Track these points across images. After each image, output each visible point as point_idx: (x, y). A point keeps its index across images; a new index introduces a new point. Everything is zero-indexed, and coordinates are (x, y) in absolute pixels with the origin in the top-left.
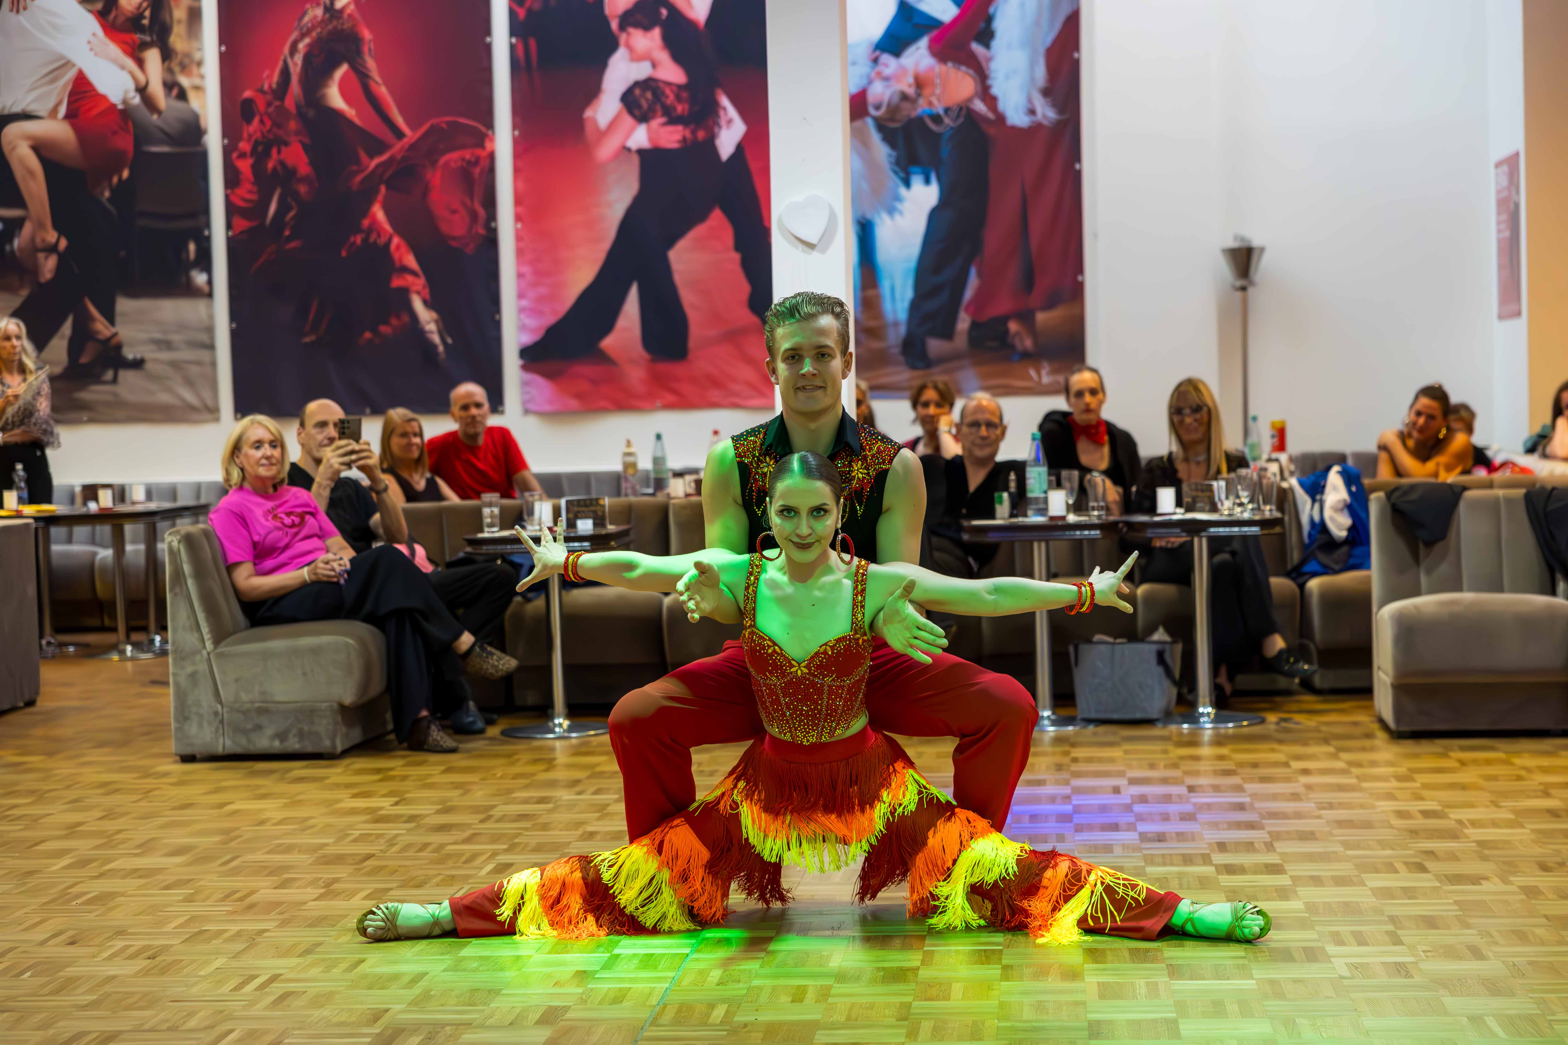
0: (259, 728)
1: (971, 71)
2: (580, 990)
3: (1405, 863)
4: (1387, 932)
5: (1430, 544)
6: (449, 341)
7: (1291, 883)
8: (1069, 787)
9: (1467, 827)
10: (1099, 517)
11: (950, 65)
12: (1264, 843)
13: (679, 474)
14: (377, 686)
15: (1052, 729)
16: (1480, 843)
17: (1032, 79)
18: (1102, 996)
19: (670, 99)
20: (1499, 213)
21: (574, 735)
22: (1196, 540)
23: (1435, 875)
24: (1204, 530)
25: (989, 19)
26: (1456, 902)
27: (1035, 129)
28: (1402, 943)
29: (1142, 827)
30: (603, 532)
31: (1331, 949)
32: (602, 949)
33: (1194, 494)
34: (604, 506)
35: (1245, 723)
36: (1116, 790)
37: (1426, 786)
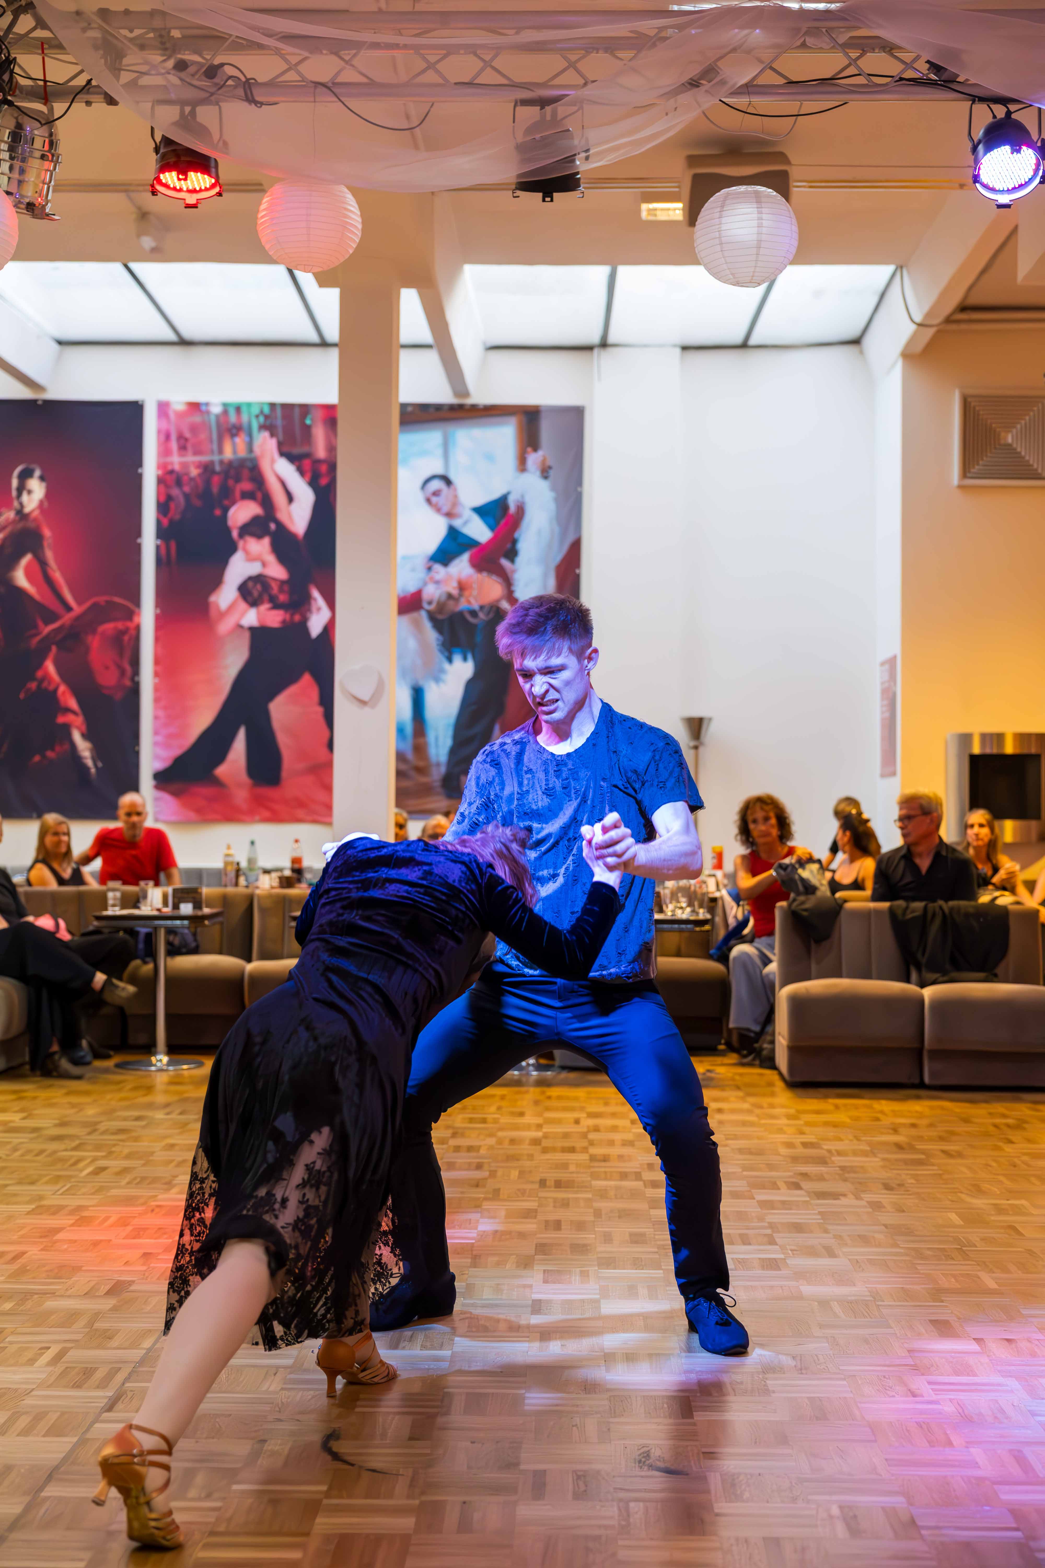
1: (499, 580)
2: (144, 1268)
3: (786, 1182)
4: (767, 1235)
5: (818, 942)
6: (100, 765)
8: (542, 1118)
9: (834, 1155)
11: (485, 574)
13: (267, 872)
14: (18, 1026)
15: (535, 1073)
16: (843, 1168)
17: (545, 586)
19: (275, 590)
20: (882, 699)
21: (171, 1068)
23: (806, 1192)
25: (514, 542)
26: (820, 1213)
28: (776, 1243)
29: (593, 1151)
30: (199, 913)
32: (165, 1236)
34: (201, 894)
36: (577, 1122)
37: (808, 1124)
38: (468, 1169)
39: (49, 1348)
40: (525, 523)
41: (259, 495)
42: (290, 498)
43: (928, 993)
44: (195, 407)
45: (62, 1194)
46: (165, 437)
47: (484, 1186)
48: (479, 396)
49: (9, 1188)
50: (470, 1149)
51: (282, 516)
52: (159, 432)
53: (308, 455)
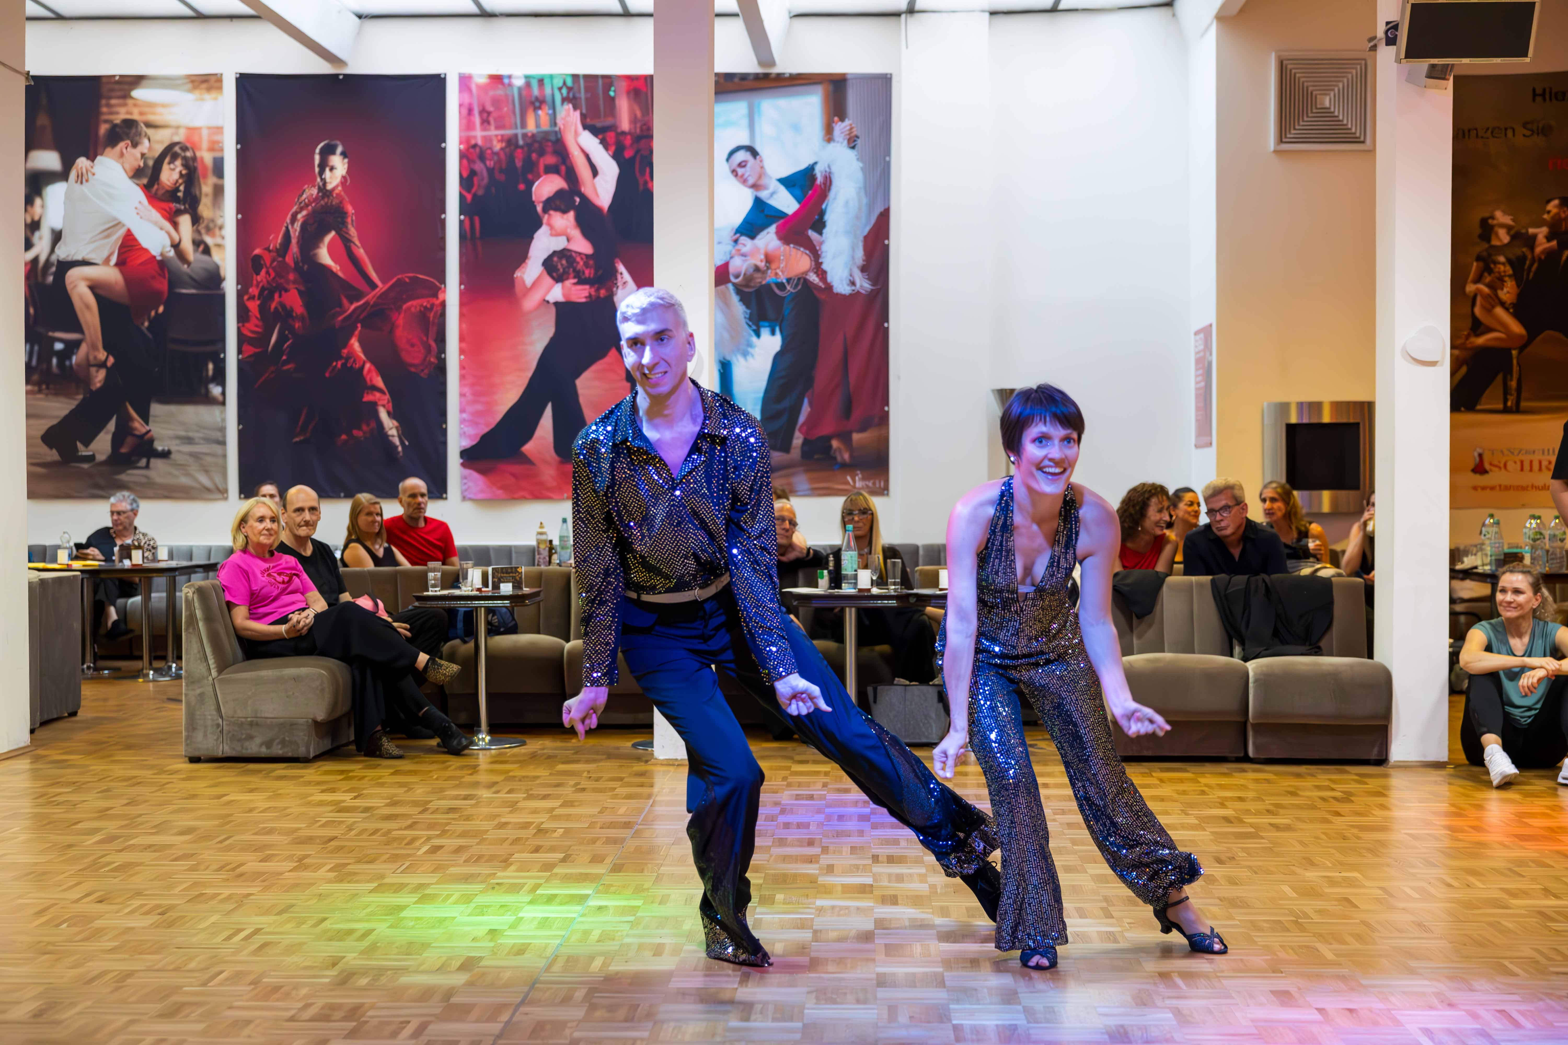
0: (250, 737)
1: (807, 252)
4: (1102, 908)
5: (1140, 617)
6: (407, 443)
10: (895, 590)
11: (792, 246)
14: (344, 707)
17: (853, 258)
18: (887, 955)
19: (580, 265)
20: (1197, 370)
21: (493, 747)
25: (822, 213)
27: (855, 296)
28: (1112, 917)
30: (519, 593)
32: (509, 913)
34: (521, 573)
38: (799, 846)
39: (409, 1022)
40: (832, 195)
41: (563, 168)
42: (595, 172)
43: (1253, 666)
44: (497, 79)
45: (401, 873)
46: (467, 111)
47: (817, 862)
48: (785, 65)
49: (349, 867)
50: (799, 826)
51: (587, 190)
52: (461, 105)
53: (612, 128)
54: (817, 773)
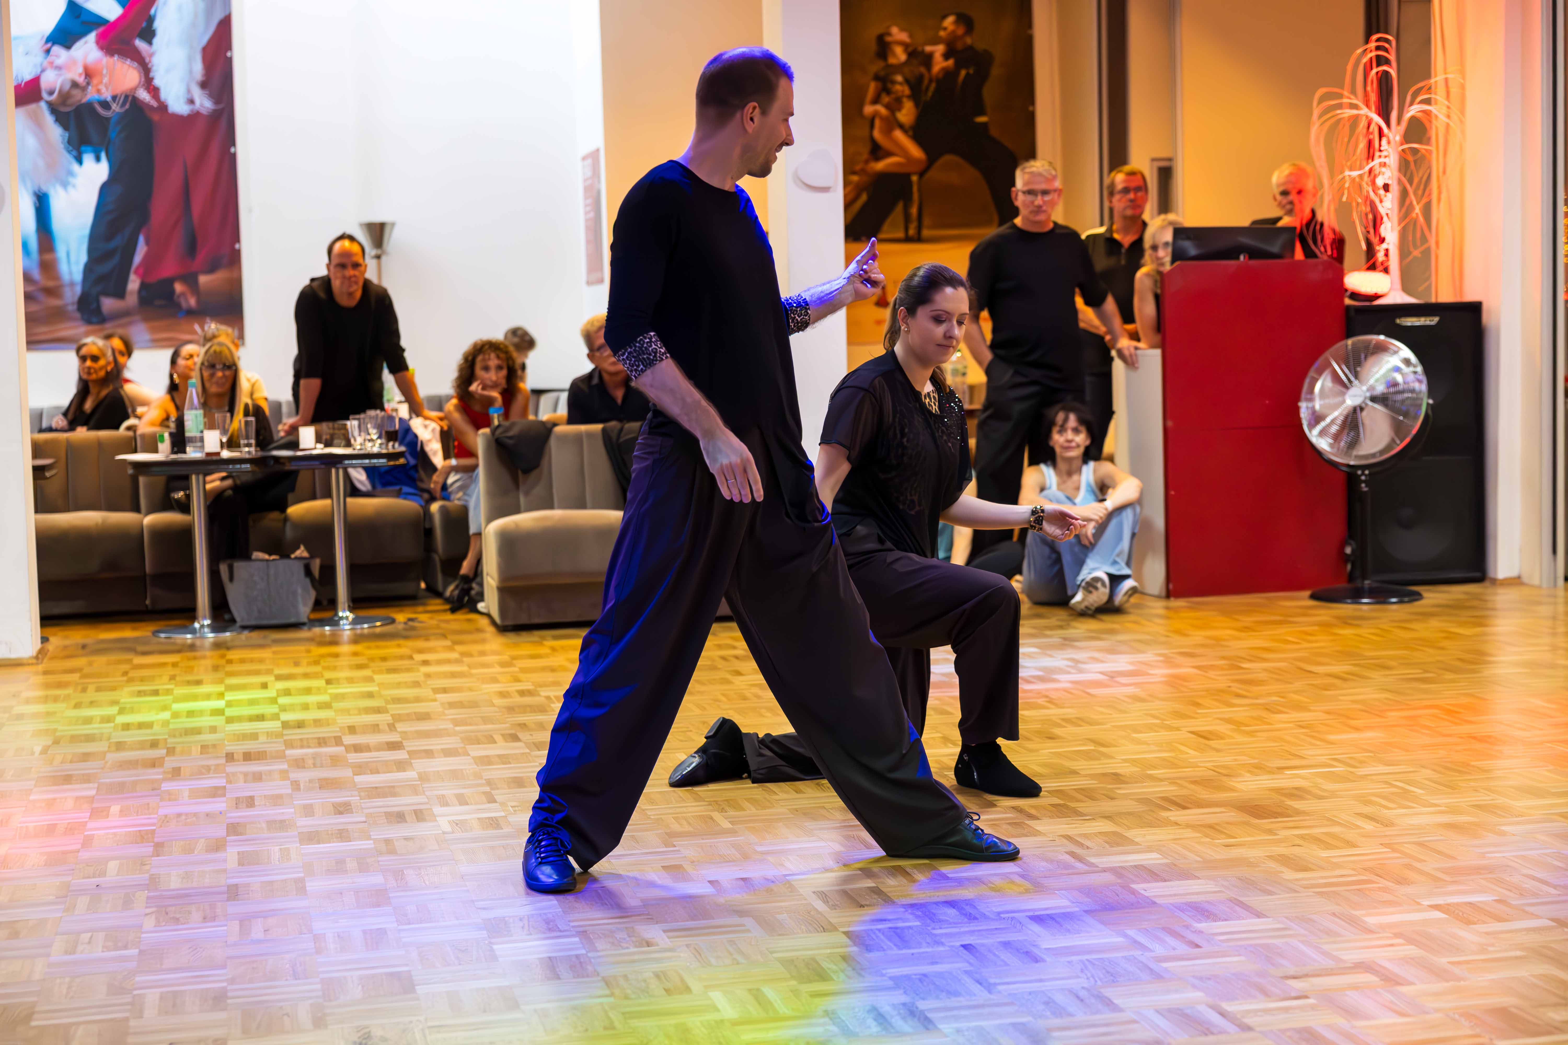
1: (136, 64)
3: (503, 735)
4: (485, 793)
5: (526, 472)
7: (407, 757)
8: (223, 685)
9: (554, 703)
10: (249, 452)
11: (116, 57)
12: (388, 725)
15: (211, 635)
17: (191, 72)
18: (241, 863)
22: (333, 471)
23: (525, 743)
24: (341, 462)
25: (151, 20)
27: (195, 116)
28: (495, 801)
29: (285, 717)
31: (437, 810)
33: (331, 431)
35: (378, 624)
36: (265, 686)
37: (524, 670)
38: (143, 749)
47: (162, 765)
50: (141, 726)
54: (163, 665)
